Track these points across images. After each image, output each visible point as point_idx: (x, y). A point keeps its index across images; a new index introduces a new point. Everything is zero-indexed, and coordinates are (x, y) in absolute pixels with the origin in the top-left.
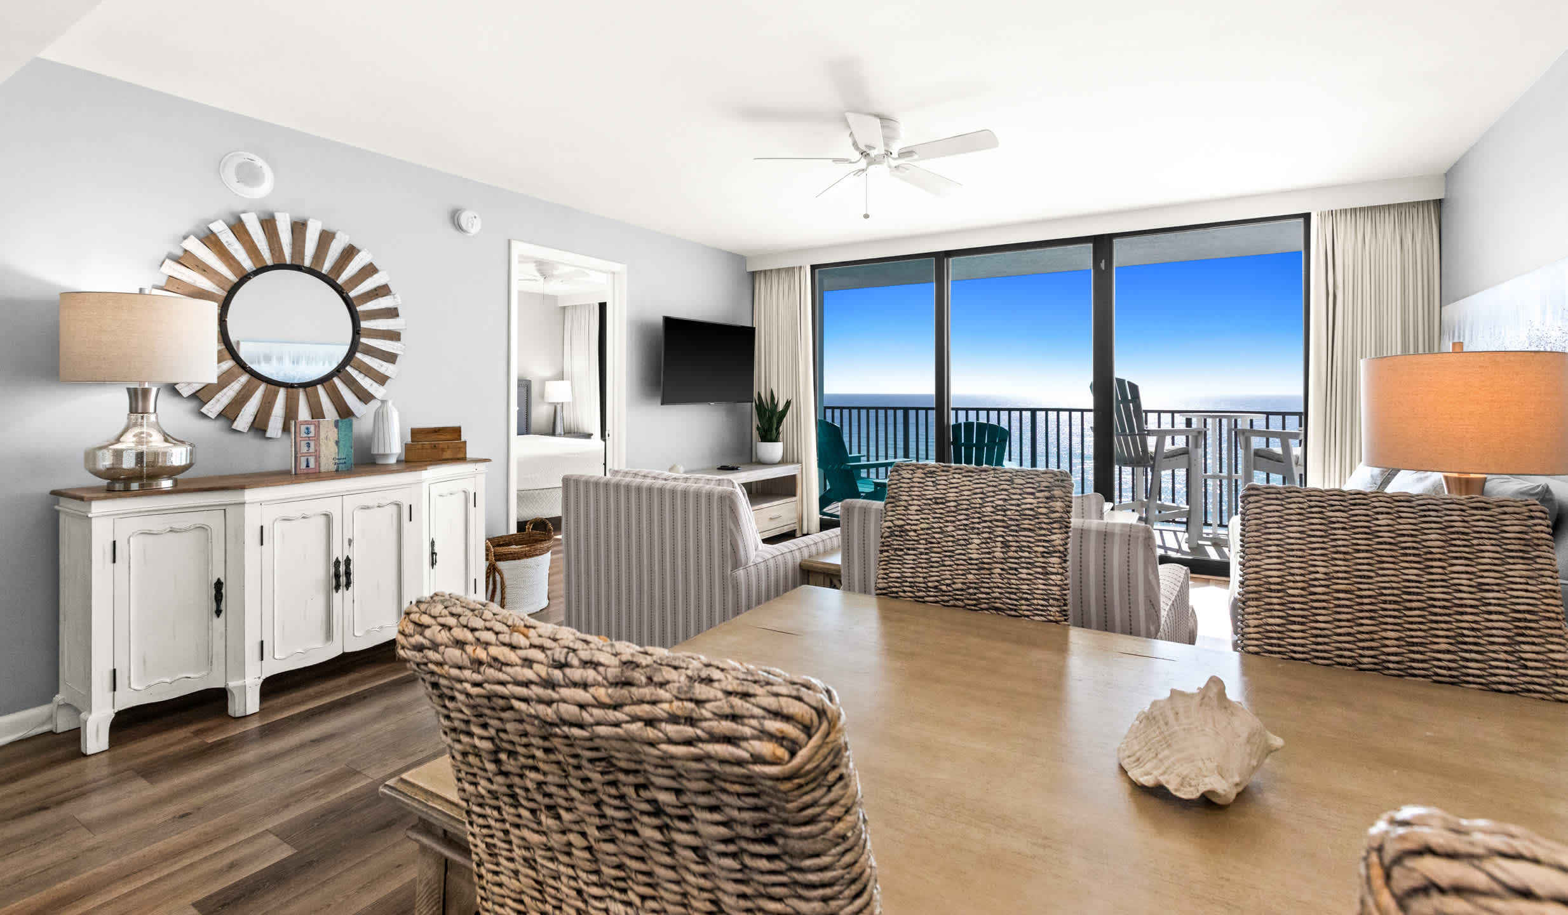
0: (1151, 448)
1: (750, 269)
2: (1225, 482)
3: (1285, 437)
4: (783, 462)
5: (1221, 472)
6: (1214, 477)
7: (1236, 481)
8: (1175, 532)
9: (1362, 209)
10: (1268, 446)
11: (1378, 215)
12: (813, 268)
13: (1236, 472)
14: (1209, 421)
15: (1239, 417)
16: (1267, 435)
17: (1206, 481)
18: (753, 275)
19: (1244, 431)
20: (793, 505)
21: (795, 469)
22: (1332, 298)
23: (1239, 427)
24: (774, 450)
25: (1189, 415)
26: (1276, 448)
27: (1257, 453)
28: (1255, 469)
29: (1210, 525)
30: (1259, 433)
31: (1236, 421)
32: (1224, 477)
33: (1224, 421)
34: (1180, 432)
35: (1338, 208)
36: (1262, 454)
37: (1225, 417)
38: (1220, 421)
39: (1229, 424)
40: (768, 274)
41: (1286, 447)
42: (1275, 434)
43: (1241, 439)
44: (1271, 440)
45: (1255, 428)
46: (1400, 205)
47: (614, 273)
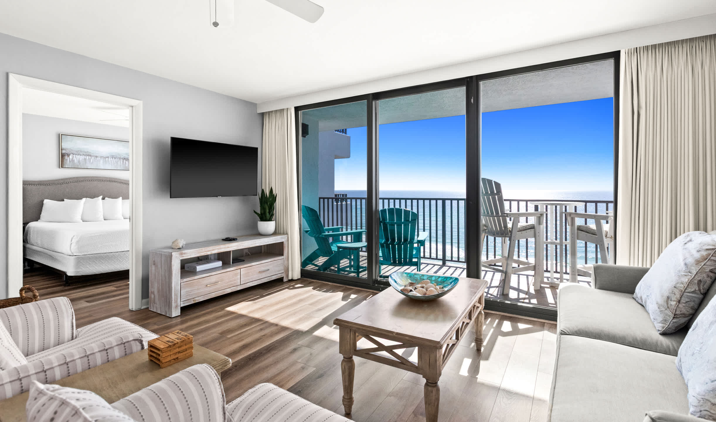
0: (510, 225)
1: (260, 111)
2: (558, 247)
3: (598, 219)
4: (275, 233)
5: (556, 239)
6: (552, 243)
7: (566, 246)
8: (527, 276)
9: (661, 45)
10: (586, 224)
11: (673, 50)
12: (297, 109)
13: (566, 240)
14: (549, 207)
15: (568, 204)
16: (586, 217)
17: (547, 245)
18: (263, 115)
19: (570, 214)
20: (280, 262)
21: (282, 238)
22: (636, 116)
23: (568, 211)
24: (269, 226)
25: (536, 203)
26: (592, 225)
27: (580, 229)
28: (578, 239)
29: (549, 272)
30: (580, 216)
31: (566, 207)
32: (558, 243)
33: (558, 207)
34: (531, 214)
35: (642, 46)
36: (584, 229)
37: (558, 204)
38: (556, 207)
39: (561, 209)
40: (271, 114)
41: (598, 225)
42: (591, 217)
43: (569, 219)
44: (588, 220)
45: (578, 212)
46: (691, 40)
47: (132, 107)
